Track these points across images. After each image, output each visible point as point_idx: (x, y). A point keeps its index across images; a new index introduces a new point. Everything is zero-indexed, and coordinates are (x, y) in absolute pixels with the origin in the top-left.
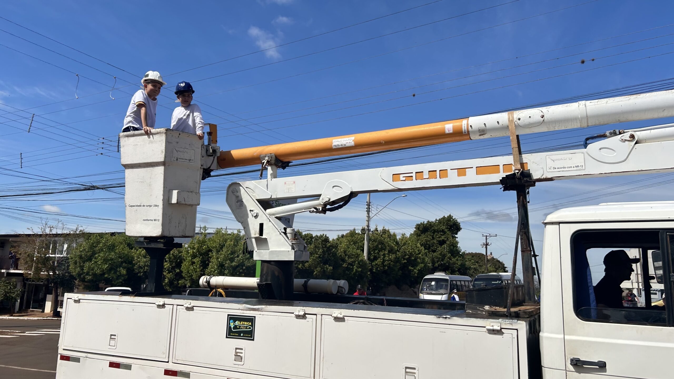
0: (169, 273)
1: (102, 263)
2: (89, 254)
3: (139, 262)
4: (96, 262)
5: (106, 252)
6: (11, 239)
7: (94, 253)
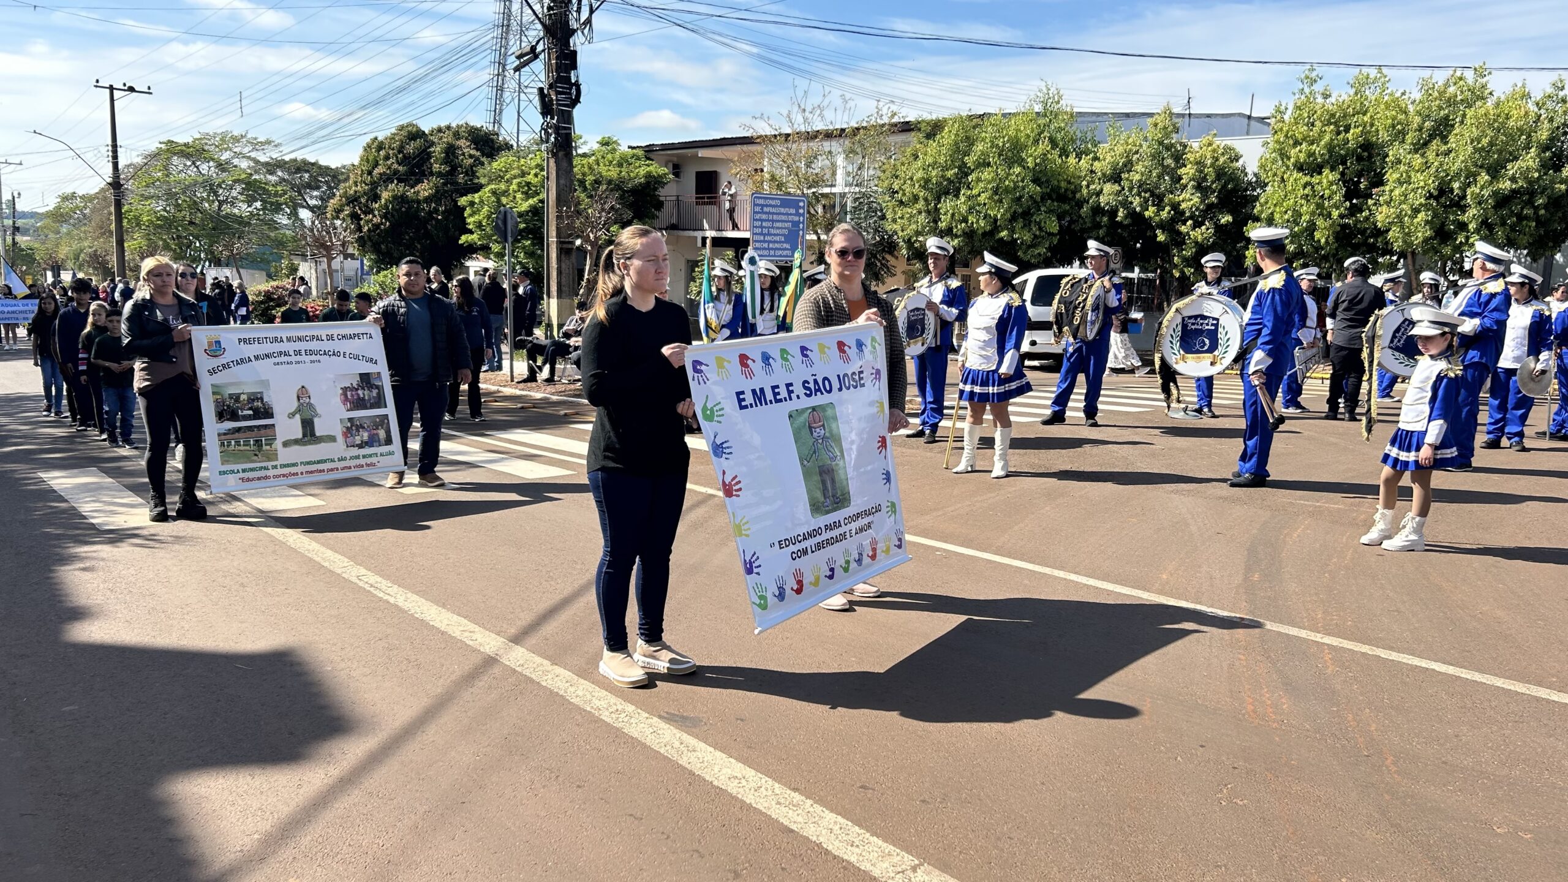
0: (1197, 225)
1: (989, 199)
2: (950, 174)
3: (1099, 193)
4: (969, 198)
5: (997, 168)
6: (702, 153)
7: (964, 171)
